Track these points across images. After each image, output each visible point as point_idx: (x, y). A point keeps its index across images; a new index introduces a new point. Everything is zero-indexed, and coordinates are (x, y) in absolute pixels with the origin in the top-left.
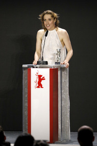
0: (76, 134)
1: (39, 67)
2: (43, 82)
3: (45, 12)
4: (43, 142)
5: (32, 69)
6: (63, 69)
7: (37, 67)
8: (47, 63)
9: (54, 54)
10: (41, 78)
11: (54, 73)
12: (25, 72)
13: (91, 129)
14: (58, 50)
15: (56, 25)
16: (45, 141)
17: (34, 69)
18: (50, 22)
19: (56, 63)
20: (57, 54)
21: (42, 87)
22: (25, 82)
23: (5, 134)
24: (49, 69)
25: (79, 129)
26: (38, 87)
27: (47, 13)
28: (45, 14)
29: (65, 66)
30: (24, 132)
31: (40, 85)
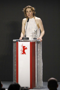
0: (47, 83)
1: (23, 41)
2: (26, 51)
3: (27, 7)
4: (26, 88)
5: (19, 42)
6: (38, 42)
7: (22, 41)
8: (28, 38)
9: (33, 33)
10: (25, 48)
11: (33, 45)
12: (14, 45)
13: (56, 80)
14: (35, 31)
15: (34, 15)
16: (27, 87)
17: (20, 42)
18: (31, 13)
19: (34, 38)
20: (35, 33)
21: (25, 54)
22: (14, 51)
23: (2, 83)
24: (29, 42)
25: (49, 80)
26: (23, 54)
27: (29, 7)
28: (27, 8)
29: (40, 40)
30: (14, 82)
31: (24, 53)
